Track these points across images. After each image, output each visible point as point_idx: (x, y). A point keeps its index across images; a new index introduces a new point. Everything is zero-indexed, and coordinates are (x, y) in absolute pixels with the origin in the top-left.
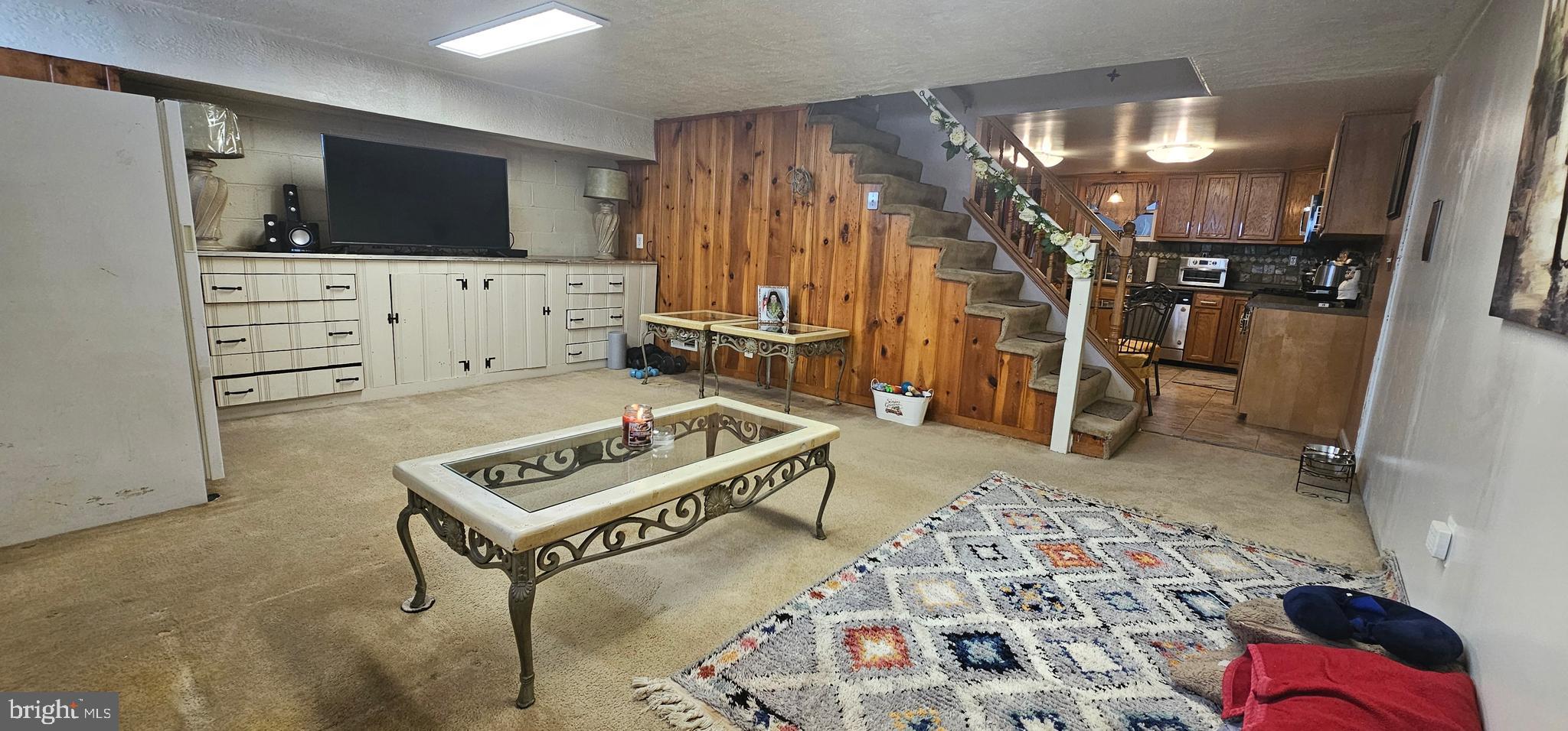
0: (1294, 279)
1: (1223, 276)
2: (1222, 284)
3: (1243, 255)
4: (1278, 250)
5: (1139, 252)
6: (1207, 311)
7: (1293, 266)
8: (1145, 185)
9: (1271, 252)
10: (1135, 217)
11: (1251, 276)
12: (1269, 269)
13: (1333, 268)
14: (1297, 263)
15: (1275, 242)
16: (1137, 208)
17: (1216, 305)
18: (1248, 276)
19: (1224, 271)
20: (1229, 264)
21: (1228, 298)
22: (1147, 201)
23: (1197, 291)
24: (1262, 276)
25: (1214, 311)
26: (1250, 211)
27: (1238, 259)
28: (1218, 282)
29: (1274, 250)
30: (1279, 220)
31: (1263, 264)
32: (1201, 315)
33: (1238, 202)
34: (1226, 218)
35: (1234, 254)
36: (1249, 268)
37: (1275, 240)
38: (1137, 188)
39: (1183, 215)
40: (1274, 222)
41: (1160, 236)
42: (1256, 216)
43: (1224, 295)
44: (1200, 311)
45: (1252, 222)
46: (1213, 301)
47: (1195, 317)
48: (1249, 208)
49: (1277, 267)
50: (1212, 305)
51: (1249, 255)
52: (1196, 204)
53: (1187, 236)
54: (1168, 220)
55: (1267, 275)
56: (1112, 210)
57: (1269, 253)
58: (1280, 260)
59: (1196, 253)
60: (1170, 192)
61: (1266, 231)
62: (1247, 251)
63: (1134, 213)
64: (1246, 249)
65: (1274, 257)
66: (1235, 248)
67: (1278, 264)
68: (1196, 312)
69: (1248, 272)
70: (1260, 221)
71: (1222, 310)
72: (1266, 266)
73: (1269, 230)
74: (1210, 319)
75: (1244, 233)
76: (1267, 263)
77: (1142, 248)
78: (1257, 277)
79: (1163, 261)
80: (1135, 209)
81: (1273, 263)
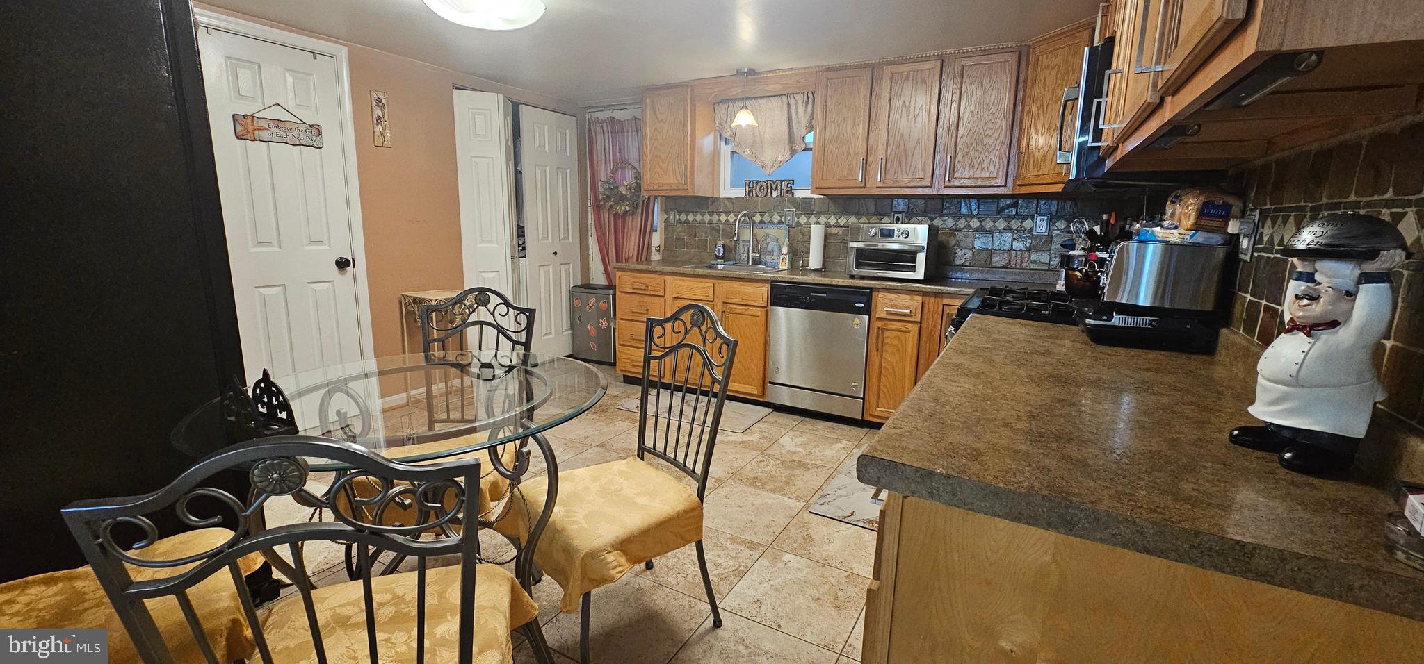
0: (1044, 258)
1: (921, 258)
2: (920, 274)
3: (957, 215)
4: (1015, 205)
5: (798, 215)
6: (896, 325)
7: (1040, 236)
8: (800, 98)
9: (1003, 209)
10: (788, 156)
11: (973, 254)
12: (1002, 241)
14: (1049, 229)
15: (1008, 190)
16: (791, 140)
17: (910, 316)
18: (969, 254)
19: (921, 249)
20: (933, 232)
21: (931, 301)
22: (803, 125)
23: (879, 290)
24: (990, 253)
25: (909, 325)
26: (961, 131)
27: (950, 222)
28: (913, 269)
29: (1009, 206)
30: (1015, 145)
31: (991, 232)
32: (887, 334)
33: (941, 116)
34: (923, 147)
35: (943, 215)
36: (969, 240)
37: (1008, 185)
38: (789, 104)
39: (853, 146)
40: (1005, 151)
41: (820, 186)
42: (973, 140)
43: (925, 294)
44: (884, 327)
45: (967, 153)
46: (906, 308)
47: (878, 337)
48: (961, 125)
49: (1015, 237)
50: (904, 315)
51: (969, 216)
52: (872, 124)
53: (862, 185)
54: (830, 156)
55: (1000, 252)
56: (756, 146)
57: (1000, 211)
58: (1020, 224)
59: (884, 215)
60: (829, 104)
61: (992, 168)
62: (964, 210)
63: (787, 148)
64: (963, 204)
65: (1009, 218)
66: (946, 205)
67: (1016, 232)
68: (879, 328)
69: (966, 248)
70: (980, 150)
71: (923, 325)
72: (997, 235)
73: (997, 167)
74: (903, 342)
75: (954, 173)
76: (998, 229)
77: (804, 209)
78: (984, 255)
79: (835, 230)
80: (787, 141)
81: (1008, 229)
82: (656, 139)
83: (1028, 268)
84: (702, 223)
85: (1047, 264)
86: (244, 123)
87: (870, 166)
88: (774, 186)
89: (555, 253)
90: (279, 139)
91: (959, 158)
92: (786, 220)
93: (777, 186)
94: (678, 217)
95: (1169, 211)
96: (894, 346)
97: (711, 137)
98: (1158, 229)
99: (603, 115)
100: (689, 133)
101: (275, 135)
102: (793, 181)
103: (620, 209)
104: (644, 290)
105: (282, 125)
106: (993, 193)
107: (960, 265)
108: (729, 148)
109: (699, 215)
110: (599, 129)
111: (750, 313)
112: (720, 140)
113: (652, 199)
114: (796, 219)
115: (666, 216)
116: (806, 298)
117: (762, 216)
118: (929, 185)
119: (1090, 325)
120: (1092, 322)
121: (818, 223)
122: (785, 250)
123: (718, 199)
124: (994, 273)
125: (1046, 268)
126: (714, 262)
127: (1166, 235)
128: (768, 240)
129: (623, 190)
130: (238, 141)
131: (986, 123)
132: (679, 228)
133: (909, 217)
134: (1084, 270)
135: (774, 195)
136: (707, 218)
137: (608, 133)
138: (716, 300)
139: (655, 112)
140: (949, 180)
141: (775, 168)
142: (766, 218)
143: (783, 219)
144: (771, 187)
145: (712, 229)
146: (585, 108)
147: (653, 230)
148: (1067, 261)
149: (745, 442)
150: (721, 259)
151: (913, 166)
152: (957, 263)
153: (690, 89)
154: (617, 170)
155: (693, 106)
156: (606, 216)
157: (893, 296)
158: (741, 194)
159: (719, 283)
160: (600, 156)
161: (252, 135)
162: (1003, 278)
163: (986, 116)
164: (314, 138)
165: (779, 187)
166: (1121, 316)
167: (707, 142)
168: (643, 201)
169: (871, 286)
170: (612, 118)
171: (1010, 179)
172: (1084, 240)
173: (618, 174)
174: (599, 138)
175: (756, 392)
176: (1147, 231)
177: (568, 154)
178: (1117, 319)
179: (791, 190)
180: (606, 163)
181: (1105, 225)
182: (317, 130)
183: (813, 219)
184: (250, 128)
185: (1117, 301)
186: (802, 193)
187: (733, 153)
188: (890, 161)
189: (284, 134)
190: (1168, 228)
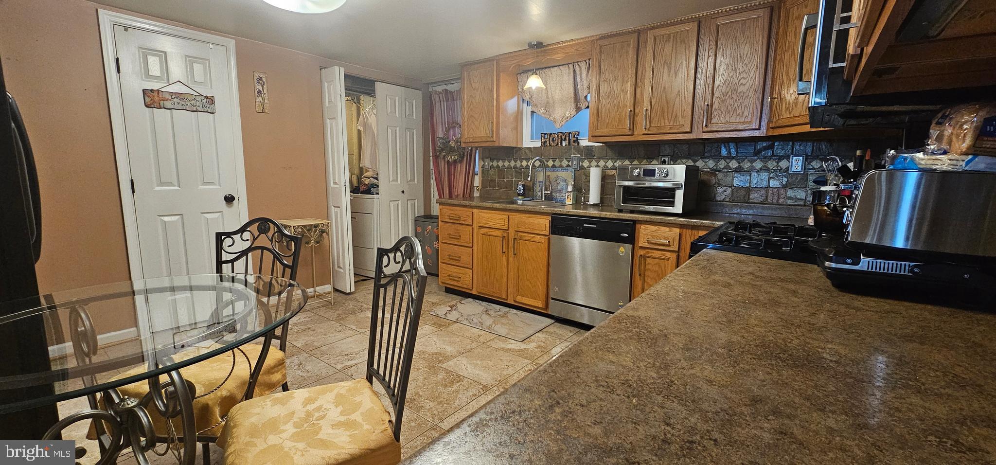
0: (801, 194)
1: (680, 195)
2: (678, 208)
3: (718, 157)
4: (771, 147)
5: (582, 160)
6: (657, 254)
7: (796, 174)
8: (583, 65)
9: (760, 151)
10: (574, 112)
11: (732, 191)
12: (759, 180)
13: (912, 177)
14: (804, 168)
15: (762, 133)
16: (577, 99)
17: (669, 245)
18: (729, 190)
19: (679, 187)
21: (687, 233)
22: (586, 87)
23: (642, 222)
24: (748, 190)
25: (668, 254)
26: (717, 83)
27: (711, 164)
28: (672, 204)
29: (765, 148)
30: (768, 92)
31: (749, 172)
32: (649, 261)
33: (699, 71)
34: (683, 98)
35: (705, 158)
36: (729, 179)
37: (762, 128)
38: (574, 71)
39: (622, 99)
40: (758, 98)
41: (596, 135)
42: (728, 89)
43: (682, 226)
44: (647, 255)
45: (723, 101)
46: (665, 238)
47: (640, 264)
48: (717, 77)
49: (771, 175)
50: (664, 245)
51: (728, 158)
52: (638, 81)
53: (630, 133)
54: (603, 110)
55: (757, 190)
56: (548, 106)
57: (757, 153)
58: (776, 164)
59: (653, 159)
60: (602, 67)
61: (746, 113)
62: (724, 152)
63: (573, 106)
64: (723, 148)
65: (766, 159)
66: (707, 149)
67: (772, 171)
68: (641, 255)
69: (725, 186)
70: (735, 98)
71: (681, 254)
72: (754, 174)
73: (751, 112)
74: (663, 269)
75: (711, 119)
76: (756, 169)
77: (586, 155)
78: (743, 192)
79: (612, 172)
80: (573, 101)
81: (765, 169)
82: (472, 102)
83: (785, 203)
84: (509, 167)
85: (803, 200)
86: (151, 96)
87: (637, 116)
88: (563, 137)
89: (403, 192)
90: (180, 107)
91: (716, 106)
92: (572, 163)
93: (566, 137)
94: (491, 164)
95: (934, 132)
96: (655, 271)
97: (515, 100)
98: (920, 155)
99: (439, 89)
100: (495, 97)
101: (176, 104)
102: (579, 132)
103: (451, 158)
104: (457, 220)
105: (182, 96)
106: (748, 136)
107: (720, 201)
108: (530, 108)
109: (507, 161)
110: (437, 99)
111: (536, 240)
112: (523, 102)
113: (474, 149)
114: (581, 163)
115: (483, 163)
116: (580, 229)
117: (554, 161)
118: (689, 130)
119: (830, 268)
120: (834, 265)
121: (597, 166)
122: (570, 189)
123: (520, 149)
124: (752, 208)
125: (802, 203)
126: (515, 198)
127: (931, 162)
128: (559, 181)
129: (452, 144)
130: (147, 109)
131: (740, 73)
132: (492, 172)
133: (675, 160)
134: (832, 205)
135: (564, 144)
136: (513, 164)
137: (444, 101)
138: (510, 229)
139: (470, 82)
140: (706, 126)
141: (564, 122)
142: (557, 163)
143: (570, 164)
144: (561, 138)
145: (516, 172)
146: (428, 84)
147: (474, 174)
148: (819, 196)
149: (522, 350)
150: (522, 196)
151: (674, 115)
152: (718, 199)
153: (495, 61)
154: (449, 129)
155: (498, 76)
156: (442, 164)
157: (654, 228)
158: (538, 144)
159: (512, 215)
160: (438, 119)
161: (158, 105)
162: (761, 213)
163: (741, 67)
164: (208, 105)
165: (567, 138)
166: (871, 260)
167: (511, 105)
168: (468, 152)
169: (634, 219)
170: (446, 90)
171: (764, 123)
172: (836, 176)
173: (451, 131)
174: (438, 105)
175: (540, 306)
176: (905, 159)
177: (415, 118)
178: (865, 263)
179: (577, 139)
180: (442, 124)
181: (858, 161)
182: (211, 100)
183: (594, 163)
184: (156, 99)
185: (866, 242)
186: (584, 143)
187: (533, 112)
188: (654, 111)
189: (183, 103)
190: (933, 153)
